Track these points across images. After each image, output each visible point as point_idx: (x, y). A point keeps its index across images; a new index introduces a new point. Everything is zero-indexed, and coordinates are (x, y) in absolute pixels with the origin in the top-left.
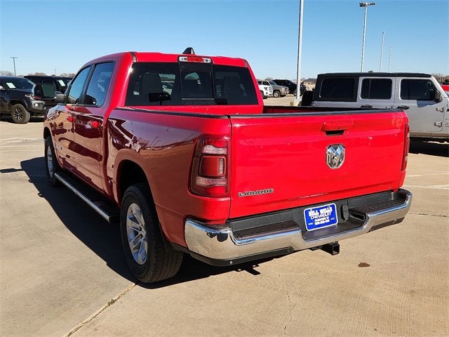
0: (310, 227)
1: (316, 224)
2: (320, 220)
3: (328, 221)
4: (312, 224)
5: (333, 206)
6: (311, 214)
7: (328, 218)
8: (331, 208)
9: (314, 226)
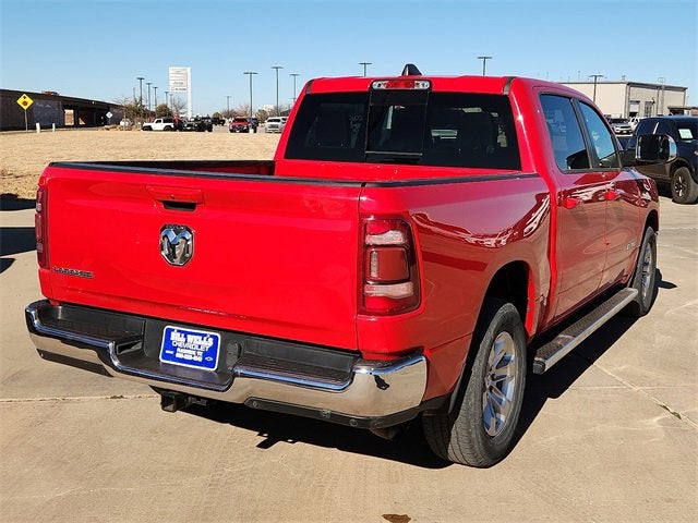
0: (166, 356)
1: (178, 355)
2: (186, 351)
3: (200, 359)
4: (172, 352)
5: (215, 338)
6: (175, 337)
7: (200, 354)
8: (211, 340)
9: (173, 357)
